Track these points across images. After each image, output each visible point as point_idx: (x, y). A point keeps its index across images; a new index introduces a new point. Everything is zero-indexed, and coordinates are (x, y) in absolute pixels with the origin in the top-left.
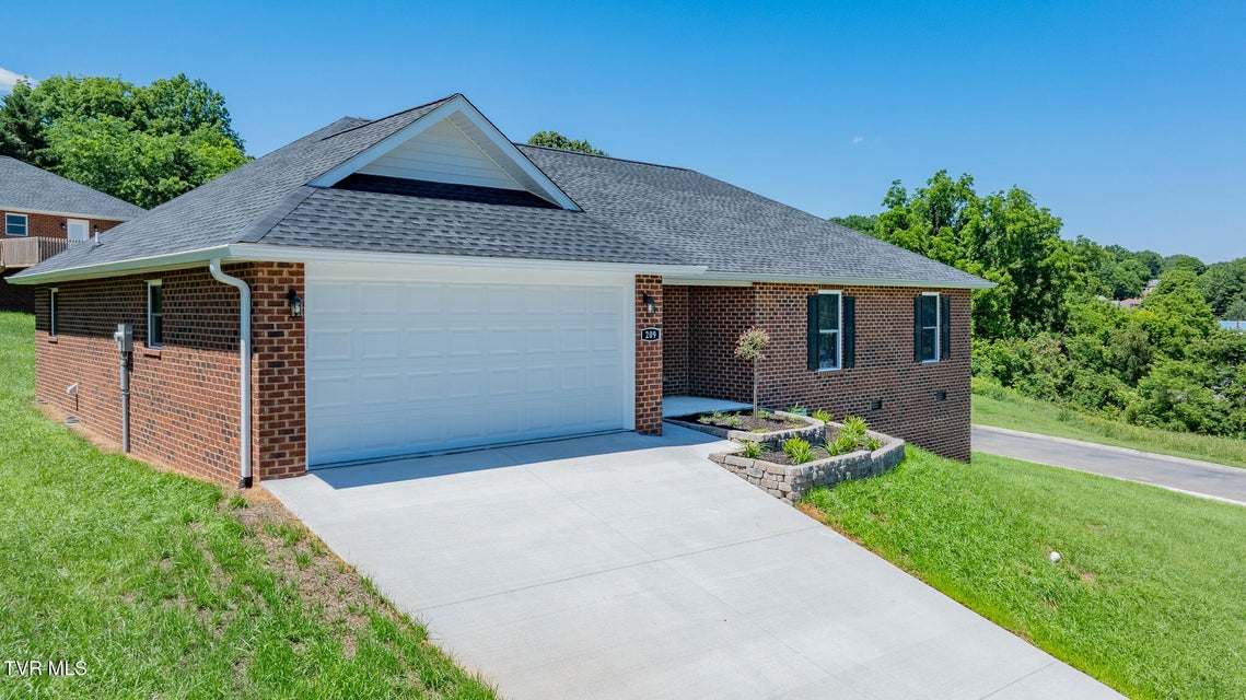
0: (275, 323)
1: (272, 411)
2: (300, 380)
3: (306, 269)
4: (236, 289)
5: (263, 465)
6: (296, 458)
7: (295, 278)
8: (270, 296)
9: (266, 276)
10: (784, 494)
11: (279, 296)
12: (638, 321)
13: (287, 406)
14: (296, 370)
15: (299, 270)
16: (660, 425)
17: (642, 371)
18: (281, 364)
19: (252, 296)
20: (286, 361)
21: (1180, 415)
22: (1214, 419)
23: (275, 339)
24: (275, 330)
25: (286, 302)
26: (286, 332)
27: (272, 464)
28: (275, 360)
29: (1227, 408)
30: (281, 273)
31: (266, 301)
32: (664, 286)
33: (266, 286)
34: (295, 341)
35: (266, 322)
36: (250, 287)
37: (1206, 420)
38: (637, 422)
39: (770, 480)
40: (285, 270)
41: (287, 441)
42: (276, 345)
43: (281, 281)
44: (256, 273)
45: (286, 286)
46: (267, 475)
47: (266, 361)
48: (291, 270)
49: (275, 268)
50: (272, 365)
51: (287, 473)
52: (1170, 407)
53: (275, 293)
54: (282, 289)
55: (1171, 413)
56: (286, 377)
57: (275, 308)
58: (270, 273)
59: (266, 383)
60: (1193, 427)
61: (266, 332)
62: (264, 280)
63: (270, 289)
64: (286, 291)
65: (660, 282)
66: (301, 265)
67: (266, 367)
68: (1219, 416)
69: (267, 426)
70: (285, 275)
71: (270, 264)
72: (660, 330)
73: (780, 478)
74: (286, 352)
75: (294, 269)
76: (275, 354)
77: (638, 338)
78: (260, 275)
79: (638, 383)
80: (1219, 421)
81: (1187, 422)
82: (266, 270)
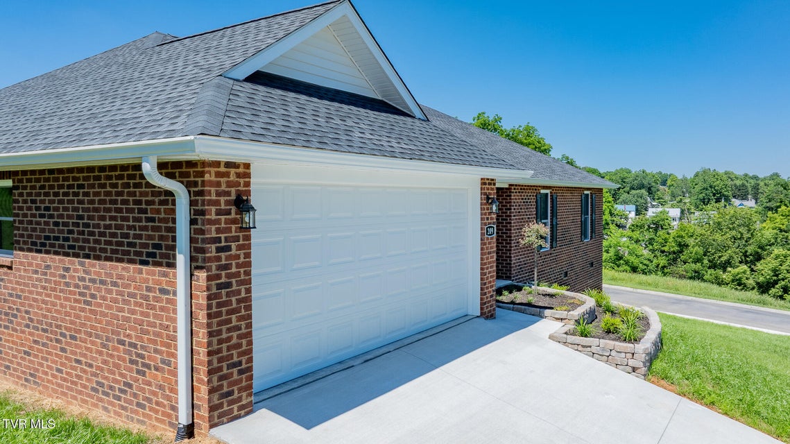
0: (223, 236)
1: (220, 342)
2: (247, 301)
3: (252, 170)
4: (170, 193)
5: (212, 409)
6: (244, 394)
7: (242, 181)
8: (217, 203)
9: (213, 178)
10: (634, 369)
11: (227, 203)
12: (482, 219)
13: (235, 334)
14: (243, 290)
15: (244, 171)
16: (494, 310)
17: (485, 264)
18: (228, 285)
19: (192, 203)
20: (234, 281)
21: (627, 263)
22: (645, 265)
23: (223, 255)
24: (223, 244)
25: (233, 209)
26: (233, 245)
27: (221, 405)
28: (223, 280)
29: (651, 258)
30: (227, 175)
31: (213, 209)
32: (498, 189)
33: (213, 190)
34: (242, 256)
35: (214, 235)
36: (189, 192)
37: (641, 265)
38: (482, 309)
39: (619, 358)
40: (233, 171)
41: (235, 377)
42: (223, 262)
43: (229, 184)
44: (202, 174)
45: (233, 190)
46: (216, 420)
47: (213, 283)
48: (237, 170)
49: (222, 169)
50: (220, 286)
51: (236, 413)
52: (621, 258)
53: (222, 199)
54: (228, 194)
55: (622, 262)
56: (234, 299)
57: (223, 218)
58: (218, 174)
59: (214, 310)
60: (634, 269)
61: (213, 247)
62: (211, 184)
63: (218, 194)
64: (233, 197)
65: (494, 184)
66: (247, 166)
67: (214, 290)
68: (647, 262)
69: (215, 361)
70: (232, 178)
71: (217, 164)
72: (495, 226)
73: (629, 356)
74: (234, 270)
75: (241, 170)
76: (223, 273)
77: (482, 234)
78: (207, 177)
79: (482, 274)
80: (648, 266)
81: (631, 267)
82: (213, 170)
